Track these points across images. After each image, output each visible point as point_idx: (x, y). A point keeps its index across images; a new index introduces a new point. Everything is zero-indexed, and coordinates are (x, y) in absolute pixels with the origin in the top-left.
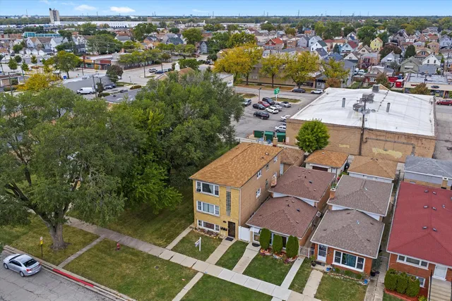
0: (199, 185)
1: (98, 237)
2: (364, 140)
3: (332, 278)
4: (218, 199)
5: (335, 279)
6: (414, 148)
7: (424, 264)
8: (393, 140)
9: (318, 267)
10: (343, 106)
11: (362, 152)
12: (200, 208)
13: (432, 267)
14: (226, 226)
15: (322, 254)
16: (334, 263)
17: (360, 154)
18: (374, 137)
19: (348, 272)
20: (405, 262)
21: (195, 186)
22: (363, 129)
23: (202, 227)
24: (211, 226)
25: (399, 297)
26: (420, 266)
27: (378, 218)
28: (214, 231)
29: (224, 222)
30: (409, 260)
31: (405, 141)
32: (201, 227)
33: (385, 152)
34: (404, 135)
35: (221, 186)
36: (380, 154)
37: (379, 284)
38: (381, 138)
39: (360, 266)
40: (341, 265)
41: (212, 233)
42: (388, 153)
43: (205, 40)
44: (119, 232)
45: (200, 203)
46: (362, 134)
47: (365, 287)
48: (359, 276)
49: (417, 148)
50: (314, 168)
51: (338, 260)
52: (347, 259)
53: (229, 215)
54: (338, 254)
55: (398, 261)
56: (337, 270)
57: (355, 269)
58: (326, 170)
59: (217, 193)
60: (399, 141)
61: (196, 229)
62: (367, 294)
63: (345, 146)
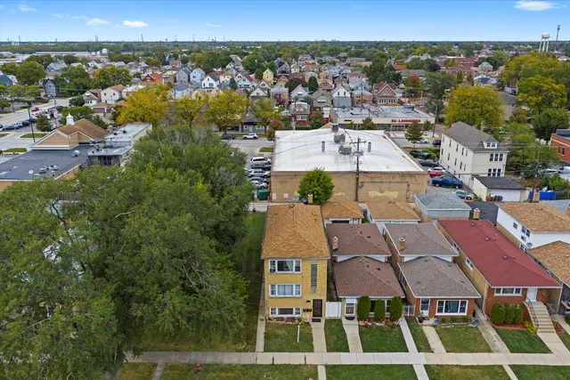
0: (273, 263)
1: (155, 365)
2: (360, 185)
3: (445, 329)
4: (300, 276)
5: (449, 329)
6: (408, 185)
7: (518, 291)
8: (388, 180)
9: (425, 322)
10: (323, 150)
11: (359, 198)
12: (273, 293)
13: (525, 291)
14: (310, 306)
15: (424, 308)
16: (437, 314)
17: (356, 200)
18: (368, 180)
19: (454, 319)
20: (501, 294)
21: (268, 266)
22: (358, 172)
23: (277, 315)
24: (290, 311)
25: (509, 328)
26: (514, 294)
27: (450, 260)
28: (294, 315)
29: (308, 301)
30: (505, 291)
31: (399, 180)
32: (275, 316)
33: (381, 195)
34: (398, 173)
35: (304, 260)
36: (377, 197)
37: (485, 322)
38: (377, 180)
39: (463, 310)
40: (444, 314)
41: (293, 319)
42: (384, 194)
43: (52, 78)
44: (176, 350)
45: (273, 286)
46: (358, 179)
47: (477, 328)
48: (465, 319)
49: (411, 185)
50: (333, 222)
51: (440, 310)
52: (451, 306)
53: (315, 291)
54: (441, 303)
55: (496, 295)
56: (443, 320)
57: (458, 314)
58: (348, 222)
59: (298, 269)
60: (395, 180)
61: (270, 319)
62: (483, 334)
63: (340, 194)
